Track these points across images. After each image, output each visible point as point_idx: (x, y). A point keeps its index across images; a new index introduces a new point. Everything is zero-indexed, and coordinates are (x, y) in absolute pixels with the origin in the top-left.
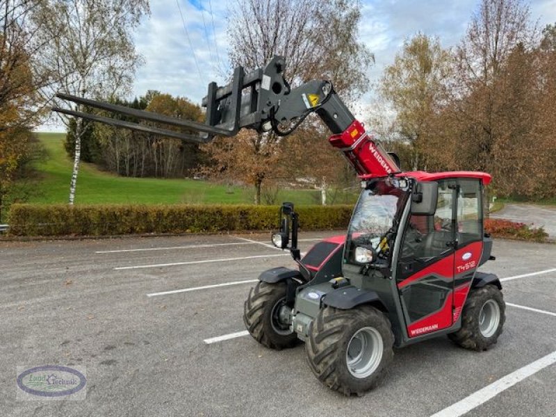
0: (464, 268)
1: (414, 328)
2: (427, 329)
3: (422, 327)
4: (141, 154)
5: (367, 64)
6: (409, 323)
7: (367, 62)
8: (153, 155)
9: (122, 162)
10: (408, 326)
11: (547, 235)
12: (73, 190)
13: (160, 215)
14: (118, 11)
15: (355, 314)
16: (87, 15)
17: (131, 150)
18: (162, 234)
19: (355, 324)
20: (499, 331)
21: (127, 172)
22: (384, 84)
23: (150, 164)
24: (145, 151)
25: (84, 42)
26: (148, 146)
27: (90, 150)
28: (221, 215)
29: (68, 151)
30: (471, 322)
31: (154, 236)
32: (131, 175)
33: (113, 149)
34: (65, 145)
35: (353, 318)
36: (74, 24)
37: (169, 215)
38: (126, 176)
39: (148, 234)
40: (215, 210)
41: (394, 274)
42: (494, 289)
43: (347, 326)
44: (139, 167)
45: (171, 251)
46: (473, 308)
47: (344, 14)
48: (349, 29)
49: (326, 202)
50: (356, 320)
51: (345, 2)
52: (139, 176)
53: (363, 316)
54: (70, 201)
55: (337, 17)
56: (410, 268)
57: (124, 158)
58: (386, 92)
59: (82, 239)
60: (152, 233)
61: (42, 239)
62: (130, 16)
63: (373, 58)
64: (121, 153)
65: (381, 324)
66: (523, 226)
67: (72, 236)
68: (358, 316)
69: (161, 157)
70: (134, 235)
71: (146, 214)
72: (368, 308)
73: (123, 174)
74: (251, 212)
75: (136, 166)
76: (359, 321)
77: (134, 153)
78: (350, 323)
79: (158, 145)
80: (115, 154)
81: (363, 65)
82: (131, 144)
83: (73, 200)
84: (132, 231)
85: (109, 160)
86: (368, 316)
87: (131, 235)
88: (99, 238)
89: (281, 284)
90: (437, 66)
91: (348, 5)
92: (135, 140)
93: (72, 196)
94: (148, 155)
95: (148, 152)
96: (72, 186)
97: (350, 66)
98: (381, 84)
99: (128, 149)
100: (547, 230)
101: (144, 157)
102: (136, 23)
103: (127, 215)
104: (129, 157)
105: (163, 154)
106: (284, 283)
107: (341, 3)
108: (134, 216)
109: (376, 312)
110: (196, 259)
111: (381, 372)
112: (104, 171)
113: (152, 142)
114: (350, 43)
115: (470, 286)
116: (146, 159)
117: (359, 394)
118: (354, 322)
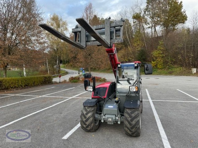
11: (106, 80)
49: (26, 75)
66: (100, 78)
74: (4, 81)
90: (62, 26)
100: (106, 78)
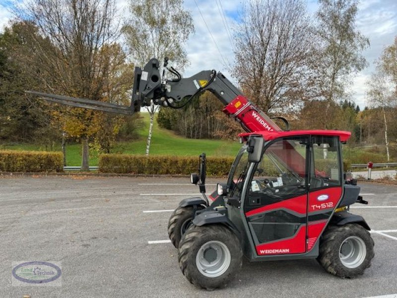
0: (319, 207)
1: (264, 248)
2: (277, 251)
3: (272, 249)
4: (199, 124)
5: (362, 47)
6: (257, 244)
7: (362, 46)
8: (208, 125)
9: (188, 129)
10: (256, 245)
12: (148, 147)
13: (185, 162)
14: (175, 33)
15: (205, 230)
16: (158, 37)
17: (194, 121)
18: (185, 175)
19: (204, 237)
20: (366, 265)
21: (191, 136)
22: (385, 61)
23: (205, 130)
24: (203, 121)
25: (156, 54)
26: (205, 118)
27: (171, 122)
28: (226, 164)
29: (159, 123)
30: (330, 253)
31: (180, 177)
32: (193, 137)
33: (183, 121)
34: (157, 119)
35: (203, 233)
36: (151, 44)
37: (190, 163)
38: (190, 138)
39: (177, 175)
40: (222, 161)
41: (242, 205)
42: (358, 228)
43: (197, 238)
44: (198, 133)
45: (182, 186)
46: (333, 240)
47: (342, 11)
48: (348, 21)
49: (327, 157)
50: (205, 235)
51: (343, 1)
52: (198, 138)
53: (212, 232)
54: (146, 154)
55: (337, 14)
56: (258, 202)
57: (190, 126)
58: (386, 68)
59: (137, 177)
60: (180, 174)
61: (115, 175)
62: (182, 35)
63: (368, 41)
64: (188, 123)
65: (228, 240)
67: (132, 174)
68: (207, 232)
69: (212, 125)
70: (169, 175)
71: (177, 162)
72: (216, 227)
73: (189, 137)
75: (196, 132)
76: (207, 235)
77: (196, 123)
78: (200, 236)
79: (211, 118)
80: (184, 124)
81: (359, 48)
82: (194, 117)
83: (148, 153)
84: (167, 172)
85: (181, 128)
86: (216, 233)
87: (166, 175)
88: (147, 176)
89: (189, 208)
91: (346, 3)
92: (197, 115)
93: (148, 151)
94: (205, 124)
95: (204, 122)
96: (148, 145)
97: (347, 50)
98: (382, 62)
99: (192, 121)
101: (201, 125)
102: (186, 39)
103: (165, 162)
104: (193, 126)
105: (213, 123)
106: (191, 208)
107: (340, 3)
108: (169, 163)
109: (225, 231)
110: (193, 193)
111: (228, 276)
112: (178, 135)
113: (207, 116)
114: (349, 32)
115: (328, 222)
116: (203, 127)
117: (208, 289)
118: (203, 236)
